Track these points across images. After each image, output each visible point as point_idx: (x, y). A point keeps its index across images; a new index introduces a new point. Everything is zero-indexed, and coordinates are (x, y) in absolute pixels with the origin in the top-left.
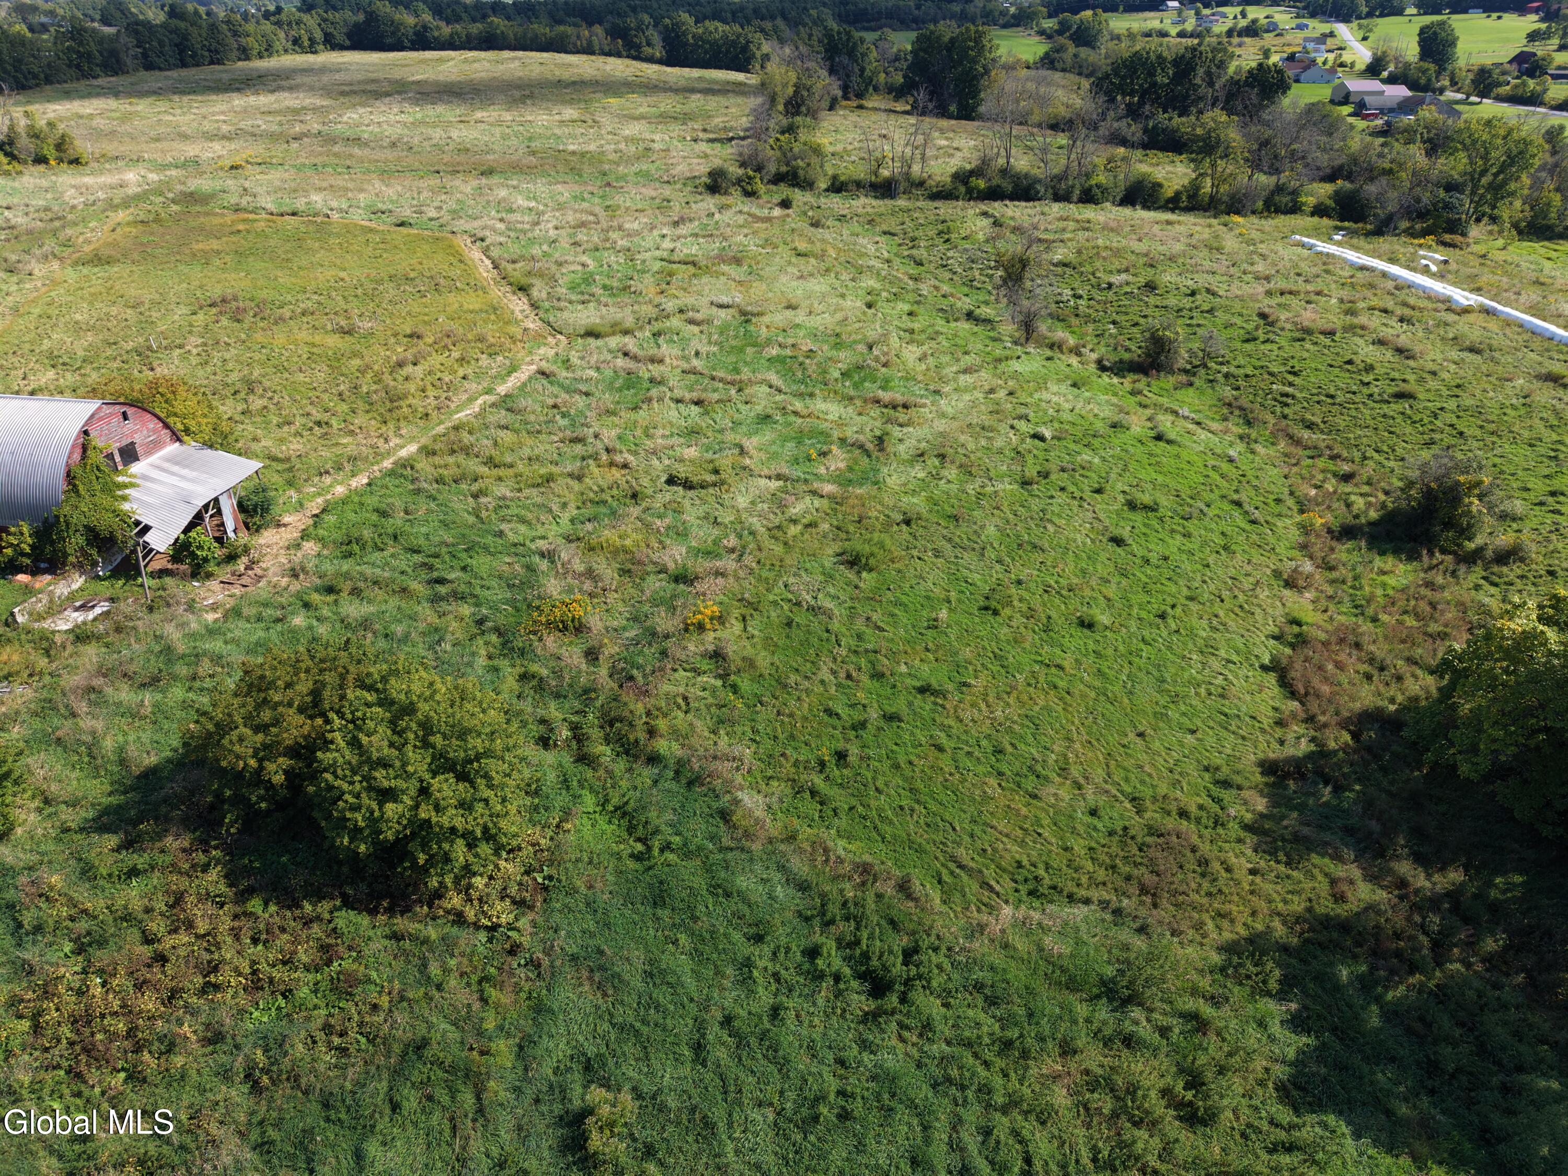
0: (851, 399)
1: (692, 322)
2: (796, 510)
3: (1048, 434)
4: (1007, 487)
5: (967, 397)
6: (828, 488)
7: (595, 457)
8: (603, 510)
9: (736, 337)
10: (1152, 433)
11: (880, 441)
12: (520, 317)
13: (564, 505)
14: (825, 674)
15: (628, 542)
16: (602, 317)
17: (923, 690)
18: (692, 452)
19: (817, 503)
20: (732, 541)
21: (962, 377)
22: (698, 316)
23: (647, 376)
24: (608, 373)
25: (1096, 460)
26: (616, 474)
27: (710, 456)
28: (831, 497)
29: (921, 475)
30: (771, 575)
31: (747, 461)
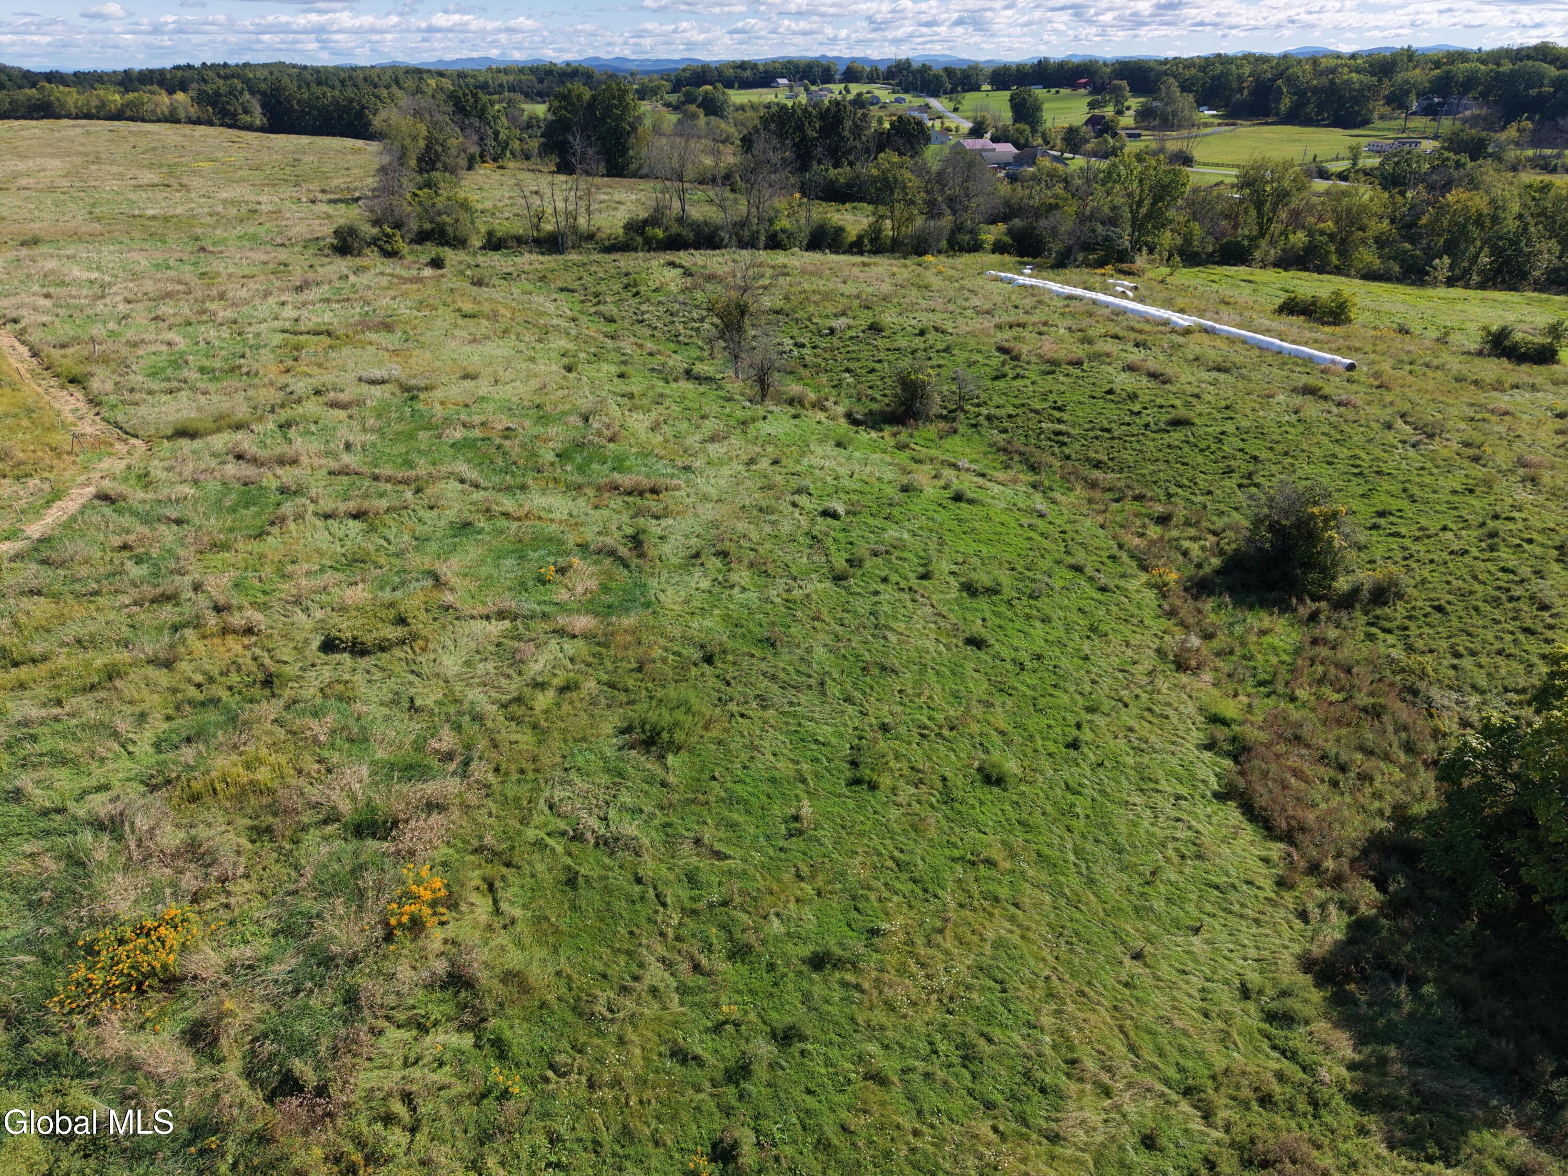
0: (579, 487)
1: (334, 405)
2: (537, 667)
3: (841, 510)
4: (819, 586)
5: (725, 471)
6: (583, 622)
7: (197, 623)
8: (213, 716)
9: (401, 419)
10: (948, 494)
11: (636, 541)
12: (71, 418)
13: (142, 717)
14: (656, 974)
15: (263, 775)
16: (199, 409)
17: (818, 962)
18: (358, 594)
19: (570, 647)
20: (447, 740)
21: (711, 448)
22: (343, 397)
23: (274, 484)
24: (213, 486)
25: (906, 536)
26: (234, 645)
27: (386, 595)
28: (588, 636)
29: (705, 584)
30: (523, 791)
31: (449, 598)
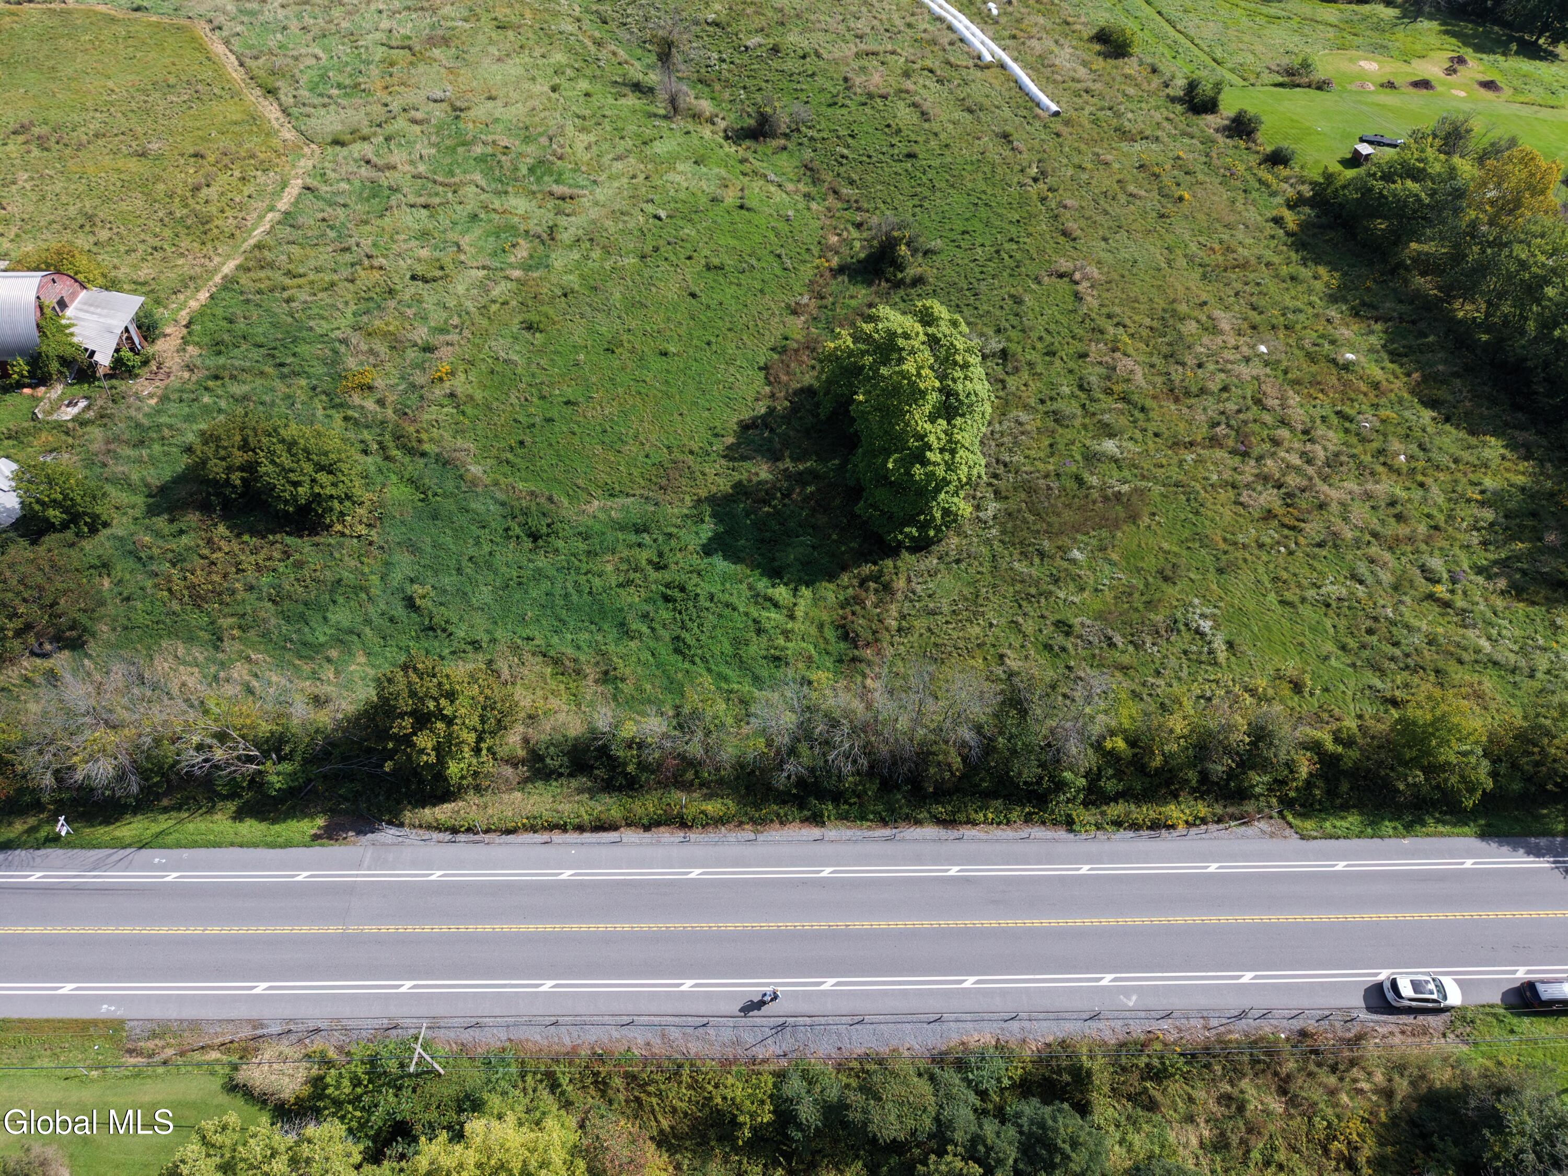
0: (534, 193)
1: (415, 122)
2: (495, 293)
3: (663, 214)
4: (631, 261)
5: (616, 184)
6: (517, 273)
7: (360, 263)
8: (372, 305)
9: (450, 136)
10: (738, 204)
11: (552, 230)
12: (277, 126)
13: (347, 303)
15: (391, 328)
16: (342, 122)
17: (567, 403)
18: (424, 253)
19: (510, 285)
20: (456, 321)
21: (615, 163)
22: (419, 115)
23: (386, 184)
24: (357, 183)
25: (693, 233)
26: (376, 274)
27: (437, 254)
28: (518, 280)
29: (577, 257)
30: (480, 341)
31: (462, 257)
